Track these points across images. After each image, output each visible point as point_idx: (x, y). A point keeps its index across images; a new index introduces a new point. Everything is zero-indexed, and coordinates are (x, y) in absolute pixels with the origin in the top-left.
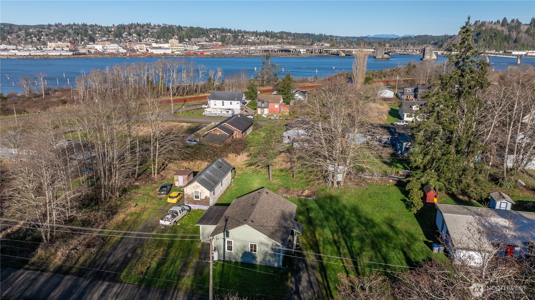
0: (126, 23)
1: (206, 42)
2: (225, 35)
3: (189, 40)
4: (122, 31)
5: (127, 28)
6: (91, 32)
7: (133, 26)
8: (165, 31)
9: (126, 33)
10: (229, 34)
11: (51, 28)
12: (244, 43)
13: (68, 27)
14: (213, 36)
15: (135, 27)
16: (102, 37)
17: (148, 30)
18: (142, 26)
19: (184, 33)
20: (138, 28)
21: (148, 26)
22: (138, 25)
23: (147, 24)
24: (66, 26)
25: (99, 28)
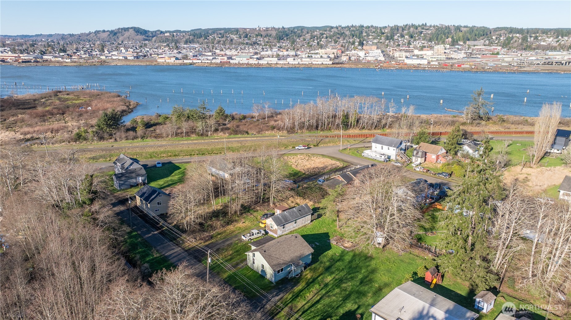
0: (401, 24)
1: (485, 45)
2: (512, 36)
3: (464, 43)
4: (395, 32)
5: (401, 29)
6: (365, 34)
7: (407, 27)
8: (439, 33)
9: (399, 35)
10: (518, 35)
11: (332, 30)
12: (533, 47)
13: (347, 29)
14: (497, 38)
15: (409, 29)
16: (374, 39)
17: (422, 32)
18: (416, 27)
19: (461, 34)
20: (412, 29)
21: (422, 27)
22: (413, 25)
23: (423, 25)
24: (345, 27)
25: (374, 30)
